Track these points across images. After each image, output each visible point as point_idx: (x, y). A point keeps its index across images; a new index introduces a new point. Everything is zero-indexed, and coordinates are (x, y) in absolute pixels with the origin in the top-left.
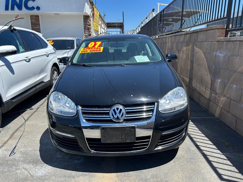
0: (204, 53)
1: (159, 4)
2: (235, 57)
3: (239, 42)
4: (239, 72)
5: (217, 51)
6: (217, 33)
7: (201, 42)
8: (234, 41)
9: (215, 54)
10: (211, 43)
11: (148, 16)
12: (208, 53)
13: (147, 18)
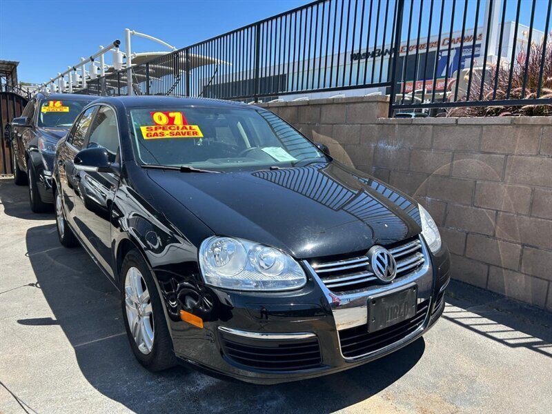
0: (344, 145)
1: (129, 32)
2: (425, 151)
3: (431, 127)
4: (436, 176)
5: (378, 141)
6: (377, 109)
7: (333, 124)
8: (422, 124)
9: (373, 145)
10: (361, 128)
11: (96, 56)
12: (354, 144)
13: (93, 60)
